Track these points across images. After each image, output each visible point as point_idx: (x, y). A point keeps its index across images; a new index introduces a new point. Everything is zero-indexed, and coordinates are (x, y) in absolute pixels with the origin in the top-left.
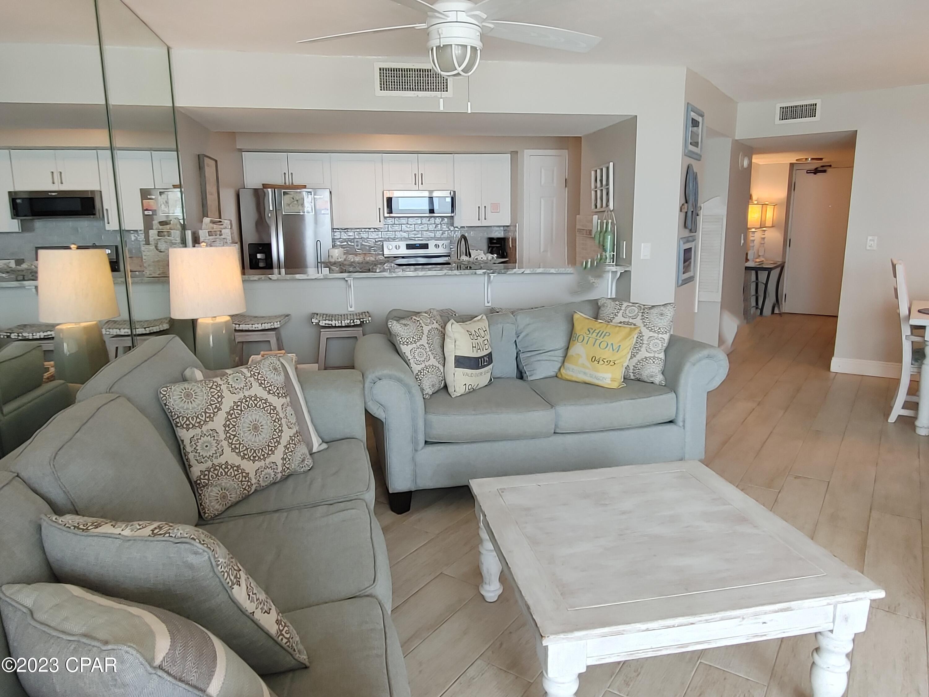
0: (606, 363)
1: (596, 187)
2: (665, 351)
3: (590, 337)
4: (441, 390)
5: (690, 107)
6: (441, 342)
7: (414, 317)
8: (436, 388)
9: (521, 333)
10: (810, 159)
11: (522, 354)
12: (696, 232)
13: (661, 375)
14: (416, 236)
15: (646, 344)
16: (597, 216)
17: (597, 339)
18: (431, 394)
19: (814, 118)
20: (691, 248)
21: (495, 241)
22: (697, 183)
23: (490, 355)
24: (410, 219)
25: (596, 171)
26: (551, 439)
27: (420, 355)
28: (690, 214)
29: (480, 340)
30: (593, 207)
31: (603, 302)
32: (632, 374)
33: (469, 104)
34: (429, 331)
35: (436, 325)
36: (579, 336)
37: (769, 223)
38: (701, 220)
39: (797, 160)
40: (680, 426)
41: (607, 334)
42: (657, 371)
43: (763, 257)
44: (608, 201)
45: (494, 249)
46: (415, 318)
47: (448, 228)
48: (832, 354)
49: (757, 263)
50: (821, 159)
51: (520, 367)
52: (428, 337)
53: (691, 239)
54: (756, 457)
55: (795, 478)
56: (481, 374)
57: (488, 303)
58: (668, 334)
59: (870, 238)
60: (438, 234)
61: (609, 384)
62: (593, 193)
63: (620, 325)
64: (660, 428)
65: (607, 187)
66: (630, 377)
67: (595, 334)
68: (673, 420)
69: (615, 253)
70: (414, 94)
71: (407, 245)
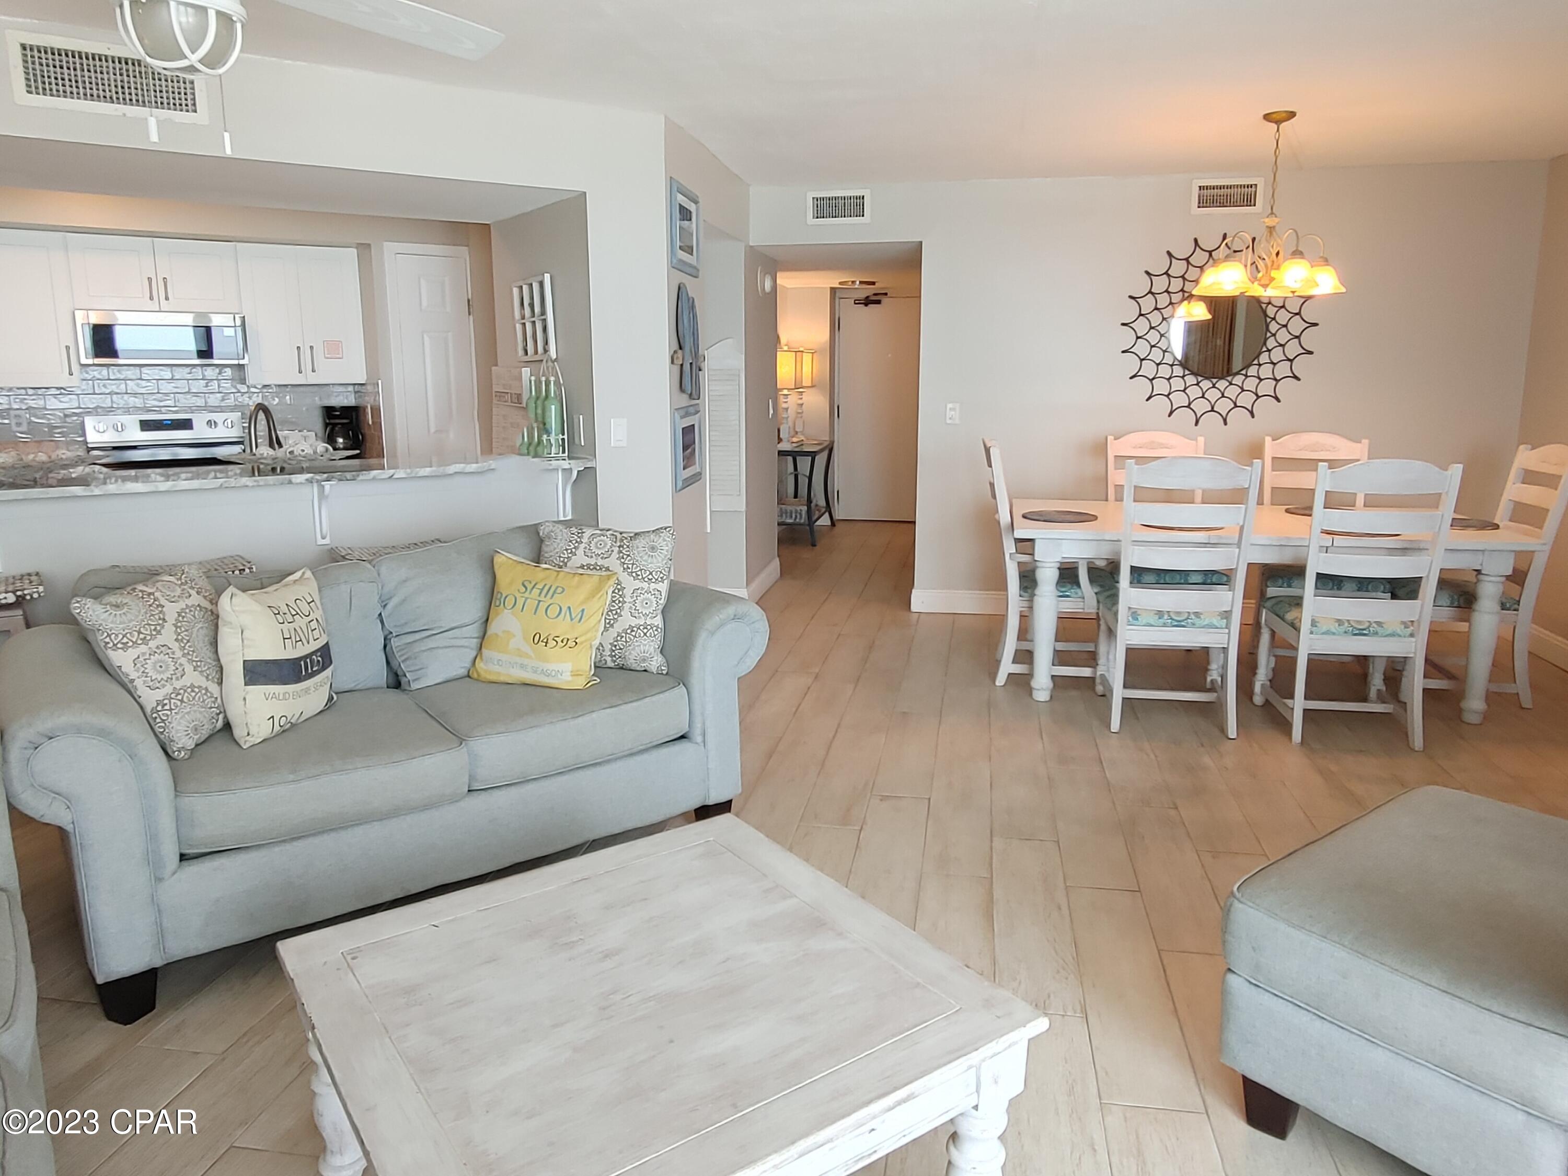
0: (560, 644)
1: (523, 318)
2: (663, 612)
3: (527, 599)
4: (220, 734)
5: (674, 187)
6: (212, 633)
7: (140, 587)
8: (205, 733)
9: (390, 598)
10: (858, 283)
11: (396, 639)
12: (699, 399)
13: (660, 655)
14: (162, 404)
15: (629, 603)
16: (529, 369)
17: (540, 601)
18: (193, 747)
19: (861, 218)
20: (693, 425)
21: (338, 413)
22: (695, 316)
23: (327, 648)
24: (144, 370)
25: (521, 287)
26: (462, 804)
27: (161, 667)
28: (687, 367)
29: (301, 622)
30: (521, 352)
31: (547, 530)
32: (609, 659)
33: (227, 135)
34: (179, 614)
35: (195, 599)
36: (506, 597)
37: (807, 382)
38: (705, 377)
39: (840, 283)
40: (697, 743)
41: (559, 590)
42: (652, 649)
43: (803, 434)
44: (546, 343)
45: (337, 428)
46: (145, 588)
47: (235, 387)
48: (910, 584)
49: (795, 445)
50: (873, 283)
51: (394, 664)
52: (177, 627)
53: (692, 410)
54: (819, 774)
55: (881, 800)
56: (307, 690)
57: (323, 538)
58: (666, 581)
59: (950, 406)
60: (214, 400)
61: (569, 682)
62: (519, 327)
63: (581, 571)
64: (665, 751)
65: (543, 317)
66: (606, 663)
67: (536, 591)
68: (685, 733)
69: (566, 437)
70: (116, 110)
71: (141, 421)
